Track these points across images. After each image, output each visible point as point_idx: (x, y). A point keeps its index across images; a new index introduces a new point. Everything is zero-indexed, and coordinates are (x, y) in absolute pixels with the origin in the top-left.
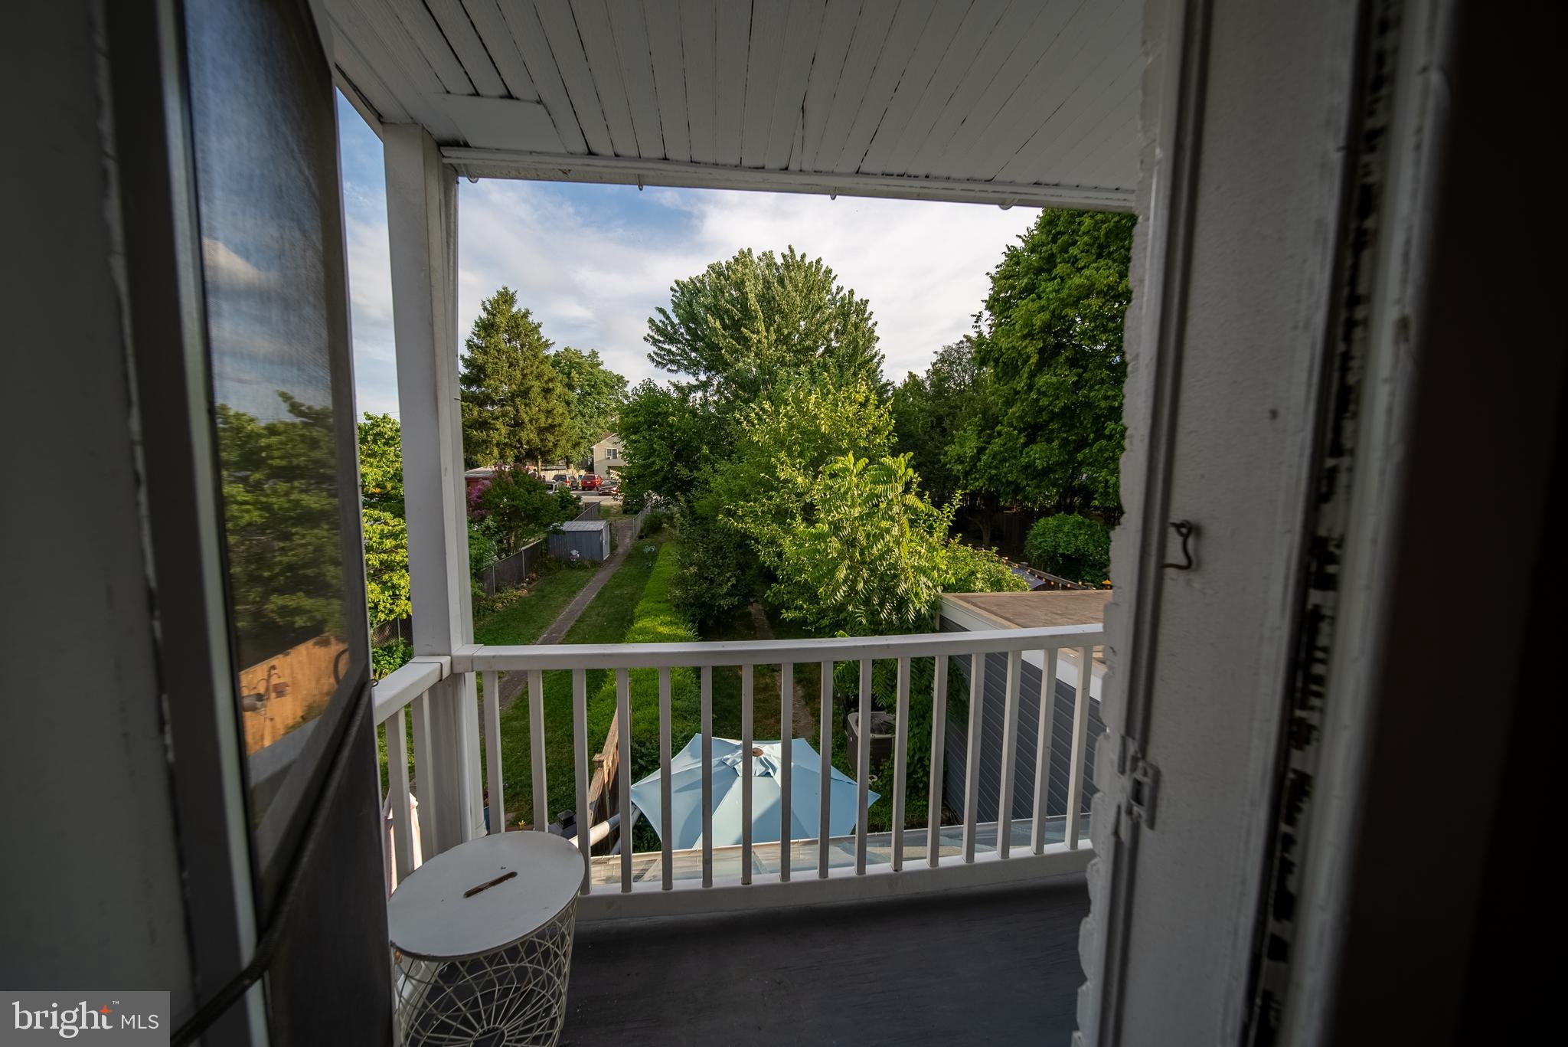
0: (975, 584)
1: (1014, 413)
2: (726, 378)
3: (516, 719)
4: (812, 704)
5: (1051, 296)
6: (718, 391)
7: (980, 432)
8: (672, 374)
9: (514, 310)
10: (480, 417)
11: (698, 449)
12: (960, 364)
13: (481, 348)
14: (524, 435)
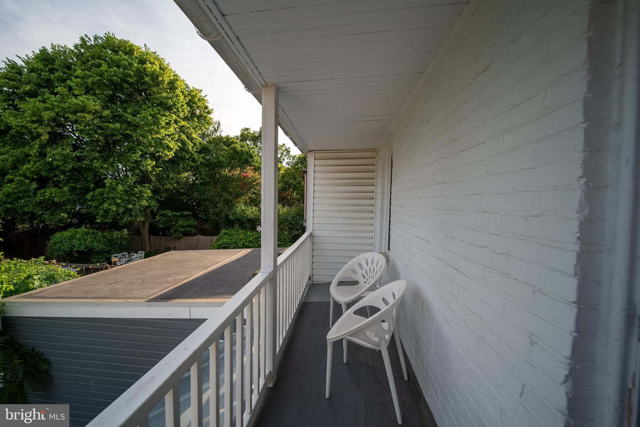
0: (33, 284)
1: (28, 169)
5: (54, 104)
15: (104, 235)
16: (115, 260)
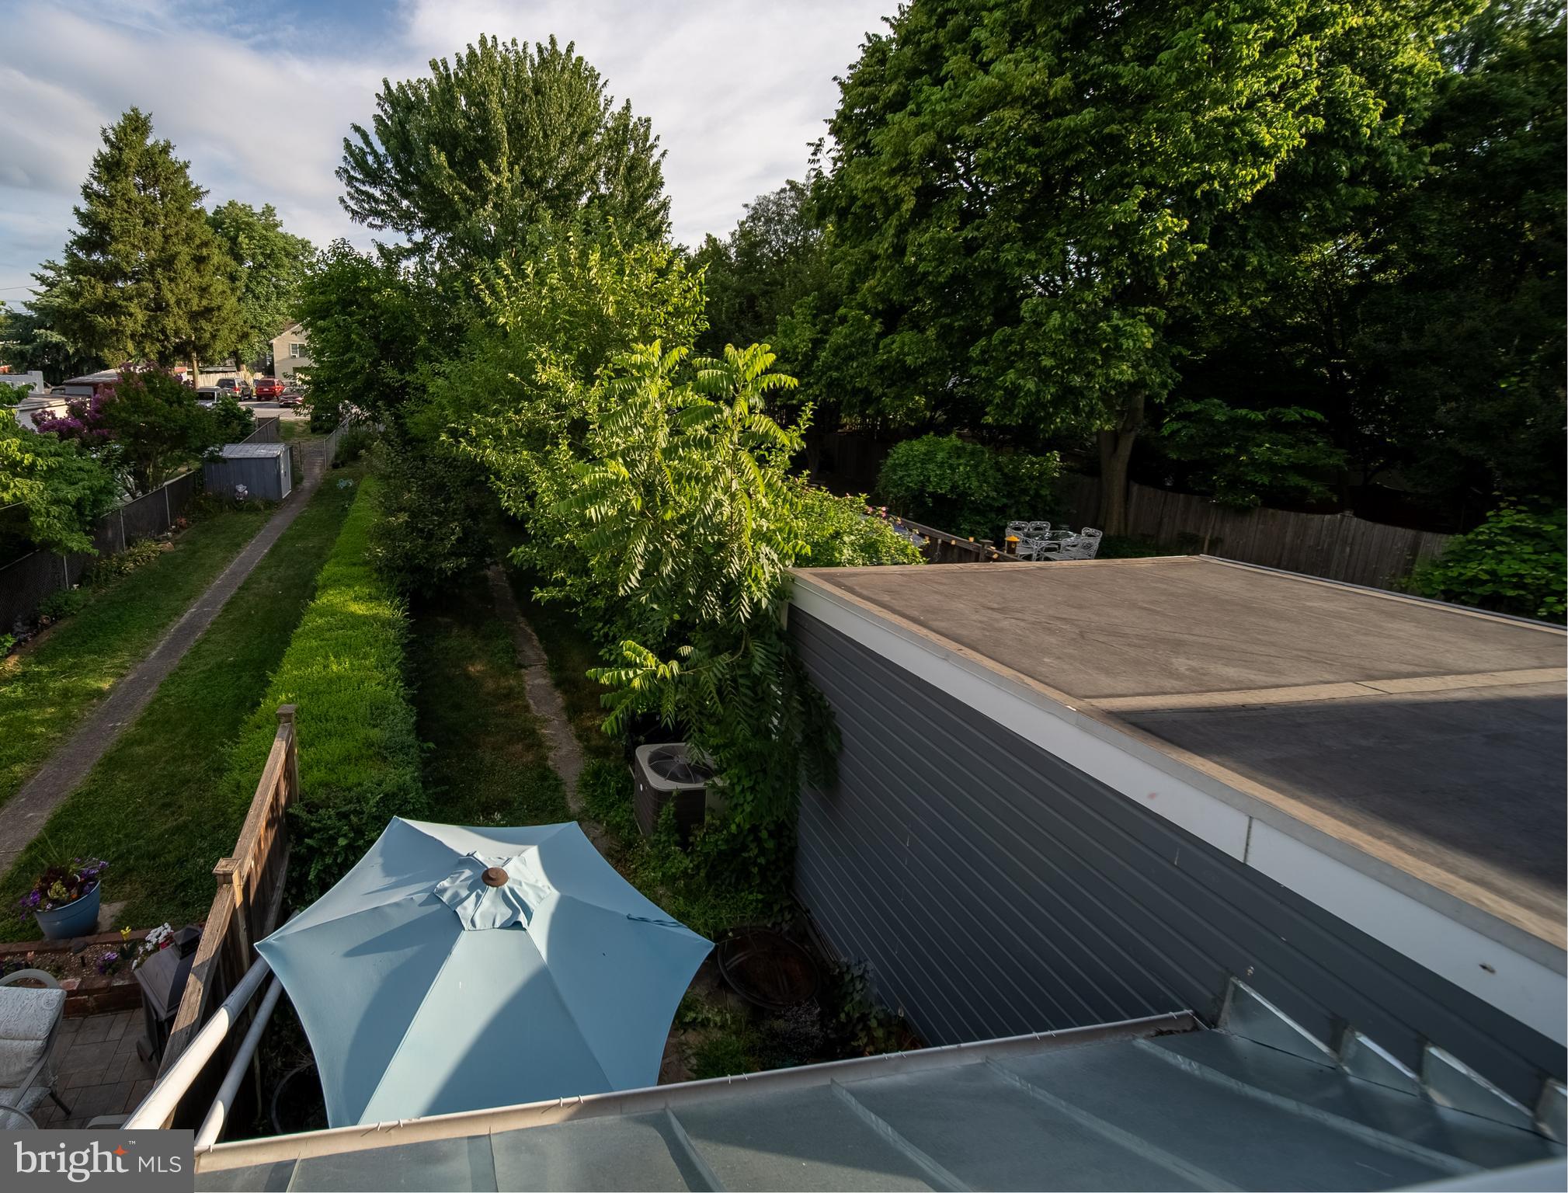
0: (841, 553)
1: (871, 289)
2: (450, 240)
3: (140, 743)
4: (577, 721)
5: (938, 108)
6: (439, 257)
7: (815, 316)
8: (375, 231)
9: (150, 142)
10: (106, 297)
11: (413, 340)
12: (780, 222)
13: (104, 197)
14: (169, 323)
15: (997, 463)
16: (1014, 539)
